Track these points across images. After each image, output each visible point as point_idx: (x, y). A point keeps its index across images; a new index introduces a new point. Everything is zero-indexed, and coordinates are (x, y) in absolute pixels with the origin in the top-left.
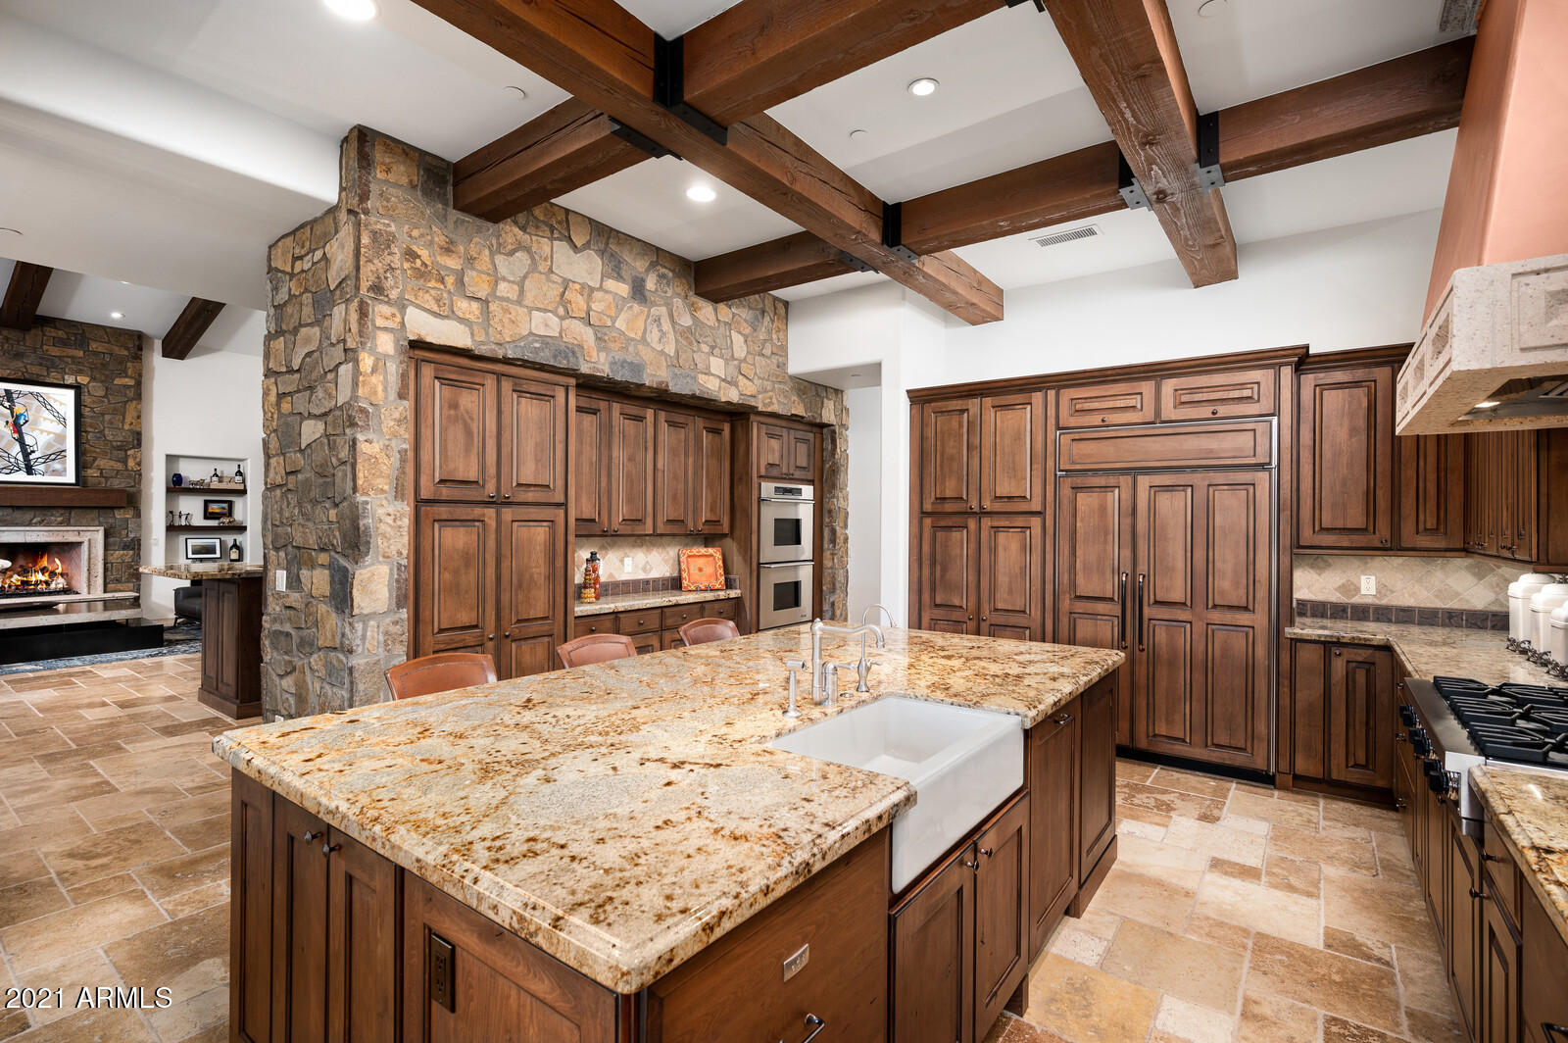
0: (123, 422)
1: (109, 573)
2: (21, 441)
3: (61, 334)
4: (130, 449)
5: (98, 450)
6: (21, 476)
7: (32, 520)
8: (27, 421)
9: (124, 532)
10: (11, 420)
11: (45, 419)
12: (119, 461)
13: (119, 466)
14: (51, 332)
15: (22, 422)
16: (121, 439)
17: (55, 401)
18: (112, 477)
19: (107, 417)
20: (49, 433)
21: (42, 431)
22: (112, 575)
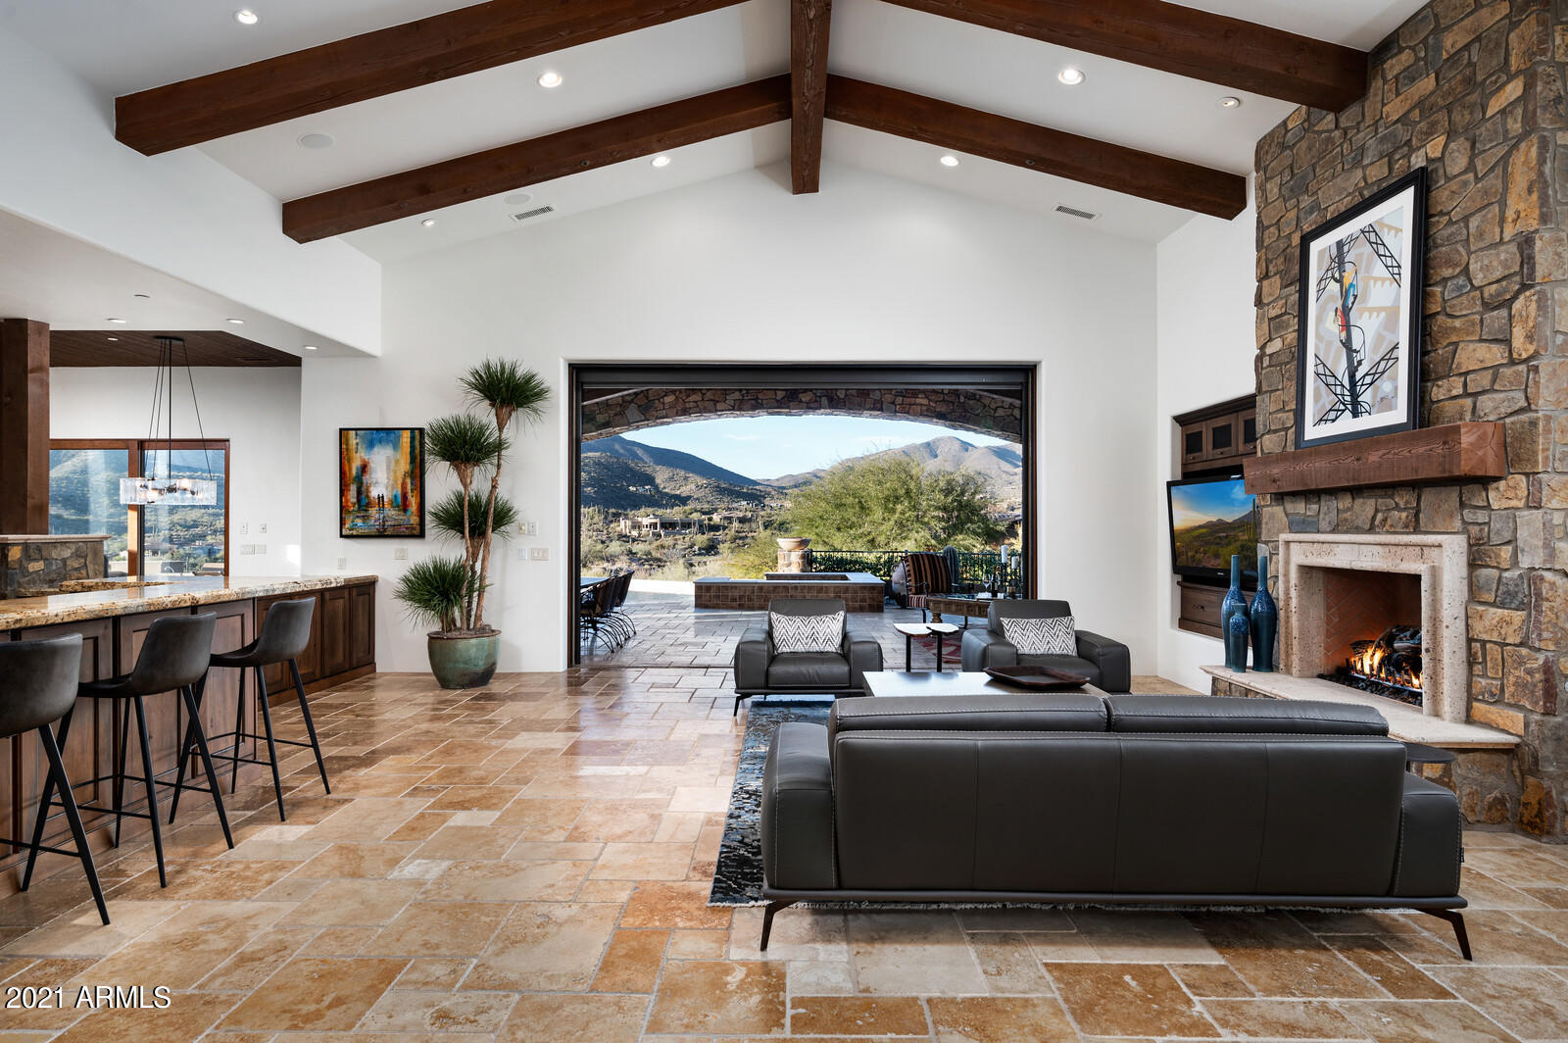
0: (1502, 221)
1: (1478, 669)
2: (1347, 344)
3: (1406, 58)
4: (1515, 297)
5: (1457, 323)
6: (1347, 424)
7: (1374, 518)
8: (1355, 297)
9: (1506, 552)
10: (1339, 304)
11: (1376, 279)
12: (1496, 341)
13: (1495, 354)
14: (1394, 66)
15: (1351, 299)
16: (1498, 274)
17: (1390, 228)
18: (1484, 392)
19: (1474, 223)
20: (1379, 310)
21: (1371, 310)
22: (1484, 676)
